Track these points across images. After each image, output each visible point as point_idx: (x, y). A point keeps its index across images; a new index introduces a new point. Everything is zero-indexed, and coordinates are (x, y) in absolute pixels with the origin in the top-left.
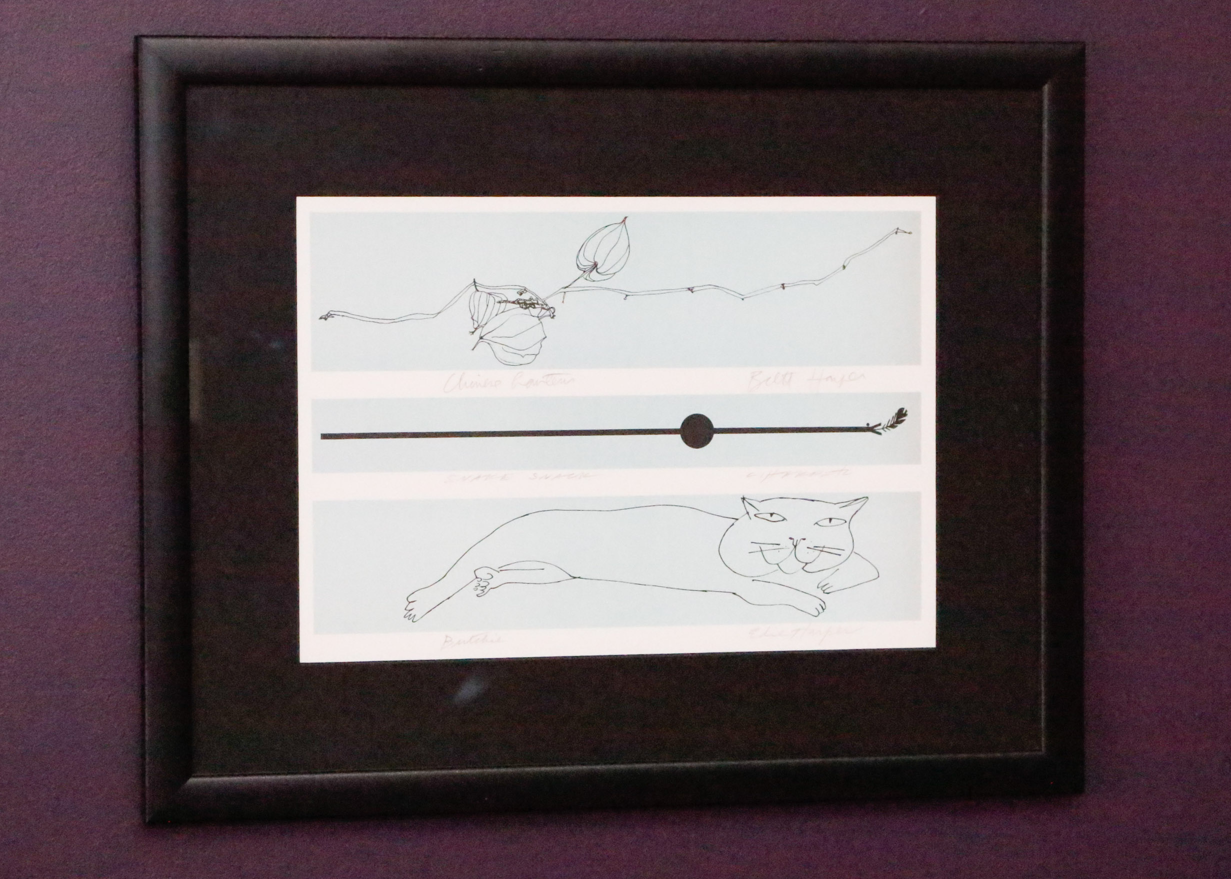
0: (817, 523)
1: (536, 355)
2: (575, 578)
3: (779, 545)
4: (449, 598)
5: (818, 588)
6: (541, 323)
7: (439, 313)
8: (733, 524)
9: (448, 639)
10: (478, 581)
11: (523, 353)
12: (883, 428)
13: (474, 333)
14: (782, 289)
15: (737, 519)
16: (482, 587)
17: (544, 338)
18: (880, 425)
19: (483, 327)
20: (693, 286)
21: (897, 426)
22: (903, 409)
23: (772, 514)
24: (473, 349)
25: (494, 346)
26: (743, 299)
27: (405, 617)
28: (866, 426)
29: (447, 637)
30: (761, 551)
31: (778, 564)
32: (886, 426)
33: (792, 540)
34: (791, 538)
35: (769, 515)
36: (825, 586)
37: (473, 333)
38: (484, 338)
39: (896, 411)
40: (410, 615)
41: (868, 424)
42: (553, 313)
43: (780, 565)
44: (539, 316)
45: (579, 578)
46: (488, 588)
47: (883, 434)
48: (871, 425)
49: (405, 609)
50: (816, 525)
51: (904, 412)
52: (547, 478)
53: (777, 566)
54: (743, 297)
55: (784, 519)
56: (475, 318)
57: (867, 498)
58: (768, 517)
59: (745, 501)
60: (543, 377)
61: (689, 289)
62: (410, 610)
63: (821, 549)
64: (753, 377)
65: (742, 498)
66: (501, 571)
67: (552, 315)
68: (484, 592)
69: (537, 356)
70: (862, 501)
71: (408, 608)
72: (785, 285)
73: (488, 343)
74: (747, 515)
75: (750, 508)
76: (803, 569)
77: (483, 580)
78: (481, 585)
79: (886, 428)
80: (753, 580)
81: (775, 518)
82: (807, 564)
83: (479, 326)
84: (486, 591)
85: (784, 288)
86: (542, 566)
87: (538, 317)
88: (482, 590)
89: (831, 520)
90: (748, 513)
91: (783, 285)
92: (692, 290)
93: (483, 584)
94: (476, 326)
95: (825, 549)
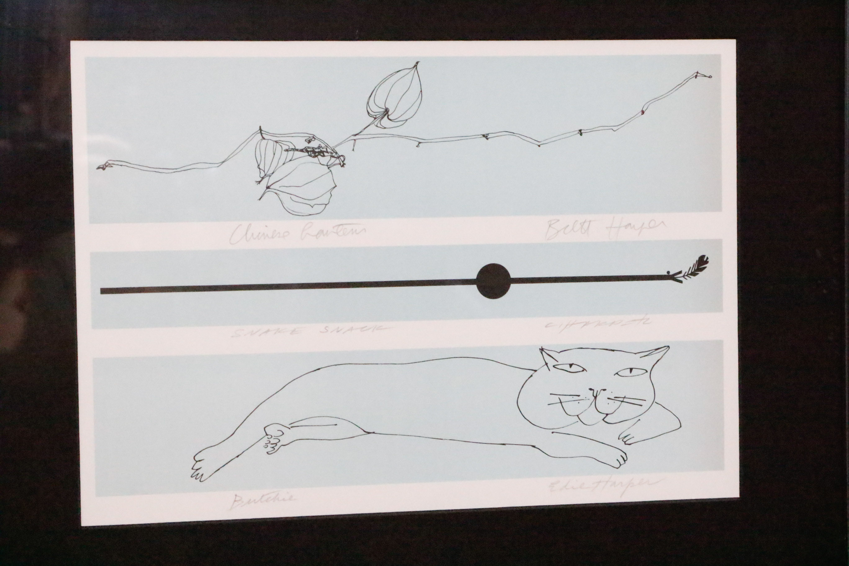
0: (617, 373)
1: (326, 205)
2: (369, 433)
3: (579, 396)
4: (238, 456)
5: (619, 439)
6: (331, 171)
7: (223, 162)
8: (532, 376)
9: (238, 499)
10: (268, 438)
11: (312, 203)
12: (684, 276)
13: (261, 183)
14: (579, 135)
15: (536, 371)
16: (272, 444)
17: (334, 187)
18: (680, 272)
19: (270, 176)
20: (487, 133)
21: (698, 274)
22: (703, 256)
23: (571, 365)
24: (260, 199)
25: (282, 195)
26: (539, 146)
27: (192, 477)
28: (666, 274)
29: (236, 495)
30: (561, 402)
31: (578, 416)
32: (686, 274)
33: (592, 391)
34: (591, 389)
35: (569, 365)
36: (625, 437)
37: (260, 182)
38: (271, 187)
39: (697, 259)
40: (198, 474)
41: (668, 272)
42: (343, 162)
43: (579, 416)
44: (328, 164)
45: (374, 433)
46: (279, 445)
47: (683, 282)
48: (671, 273)
49: (192, 469)
50: (617, 375)
51: (705, 259)
52: (338, 331)
53: (577, 417)
54: (539, 144)
55: (584, 370)
56: (262, 167)
57: (668, 347)
58: (567, 367)
59: (543, 352)
60: (334, 227)
61: (484, 136)
62: (197, 470)
63: (622, 399)
64: (550, 226)
65: (540, 349)
66: (292, 427)
67: (342, 164)
68: (274, 449)
69: (327, 206)
70: (665, 350)
71: (195, 468)
72: (582, 131)
73: (276, 193)
74: (546, 366)
75: (548, 359)
76: (603, 420)
77: (273, 437)
78: (271, 443)
79: (687, 276)
80: (553, 433)
81: (574, 368)
82: (607, 415)
83: (265, 175)
84: (276, 448)
85: (581, 134)
86: (335, 421)
87: (327, 166)
88: (273, 448)
89: (631, 370)
90: (546, 364)
91: (580, 131)
92: (487, 136)
93: (273, 441)
94: (263, 175)
95: (625, 400)
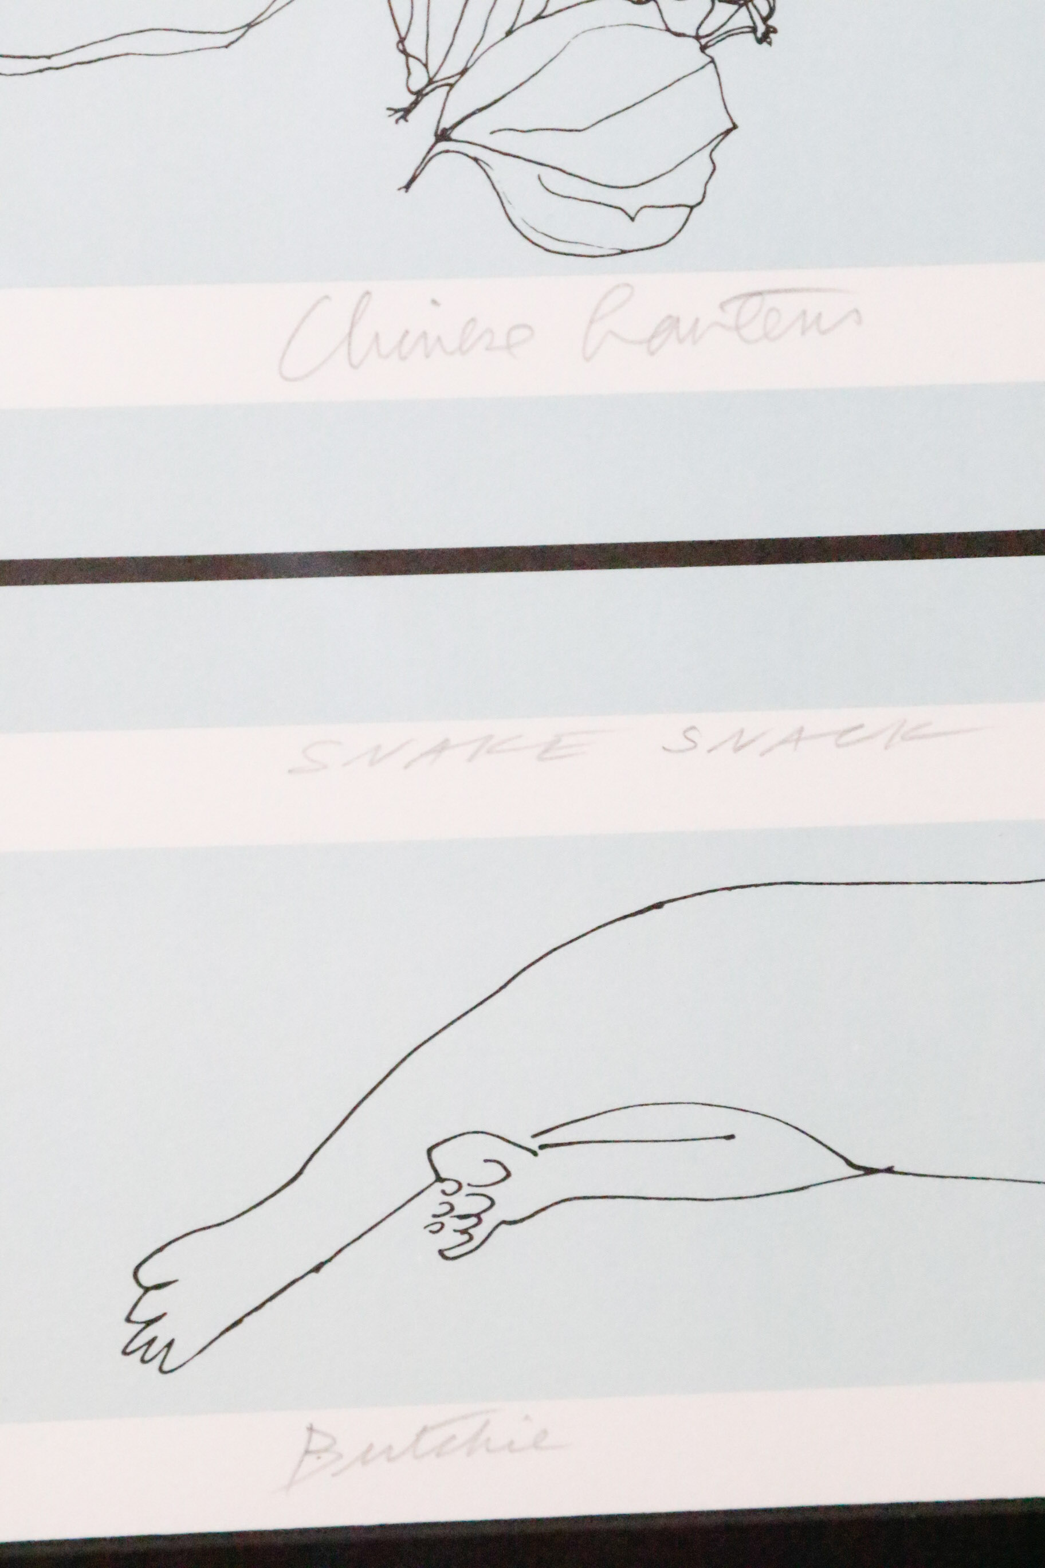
1: (692, 208)
2: (869, 1171)
4: (317, 1269)
6: (713, 61)
7: (249, 26)
9: (318, 1442)
10: (444, 1192)
11: (630, 200)
13: (411, 117)
16: (461, 1217)
17: (728, 132)
19: (451, 86)
24: (407, 187)
25: (500, 167)
27: (125, 1353)
29: (311, 1429)
37: (406, 112)
38: (455, 134)
40: (150, 1343)
42: (765, 20)
44: (702, 33)
45: (890, 1170)
46: (490, 1220)
49: (128, 1320)
52: (737, 749)
56: (410, 46)
60: (722, 306)
62: (149, 1323)
66: (542, 1147)
67: (761, 29)
68: (471, 1238)
69: (695, 210)
71: (142, 1314)
73: (476, 160)
77: (466, 1189)
78: (457, 1212)
83: (431, 81)
84: (479, 1233)
86: (723, 1122)
87: (698, 38)
88: (464, 1232)
93: (464, 1204)
94: (419, 80)
